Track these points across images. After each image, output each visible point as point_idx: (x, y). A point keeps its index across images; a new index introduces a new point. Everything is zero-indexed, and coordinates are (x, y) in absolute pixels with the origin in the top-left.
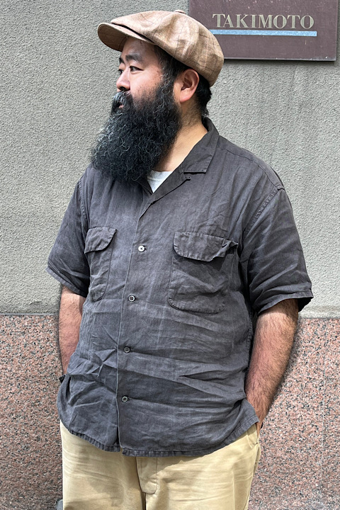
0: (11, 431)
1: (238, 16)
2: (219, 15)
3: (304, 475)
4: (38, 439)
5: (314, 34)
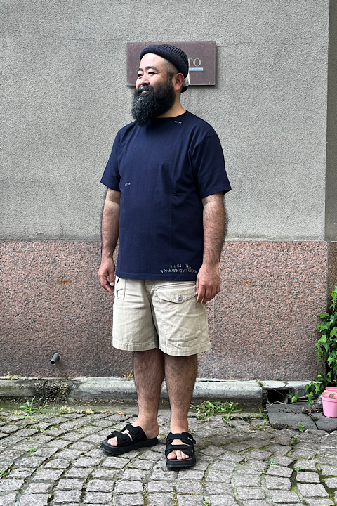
0: (25, 311)
4: (41, 316)
5: (201, 69)
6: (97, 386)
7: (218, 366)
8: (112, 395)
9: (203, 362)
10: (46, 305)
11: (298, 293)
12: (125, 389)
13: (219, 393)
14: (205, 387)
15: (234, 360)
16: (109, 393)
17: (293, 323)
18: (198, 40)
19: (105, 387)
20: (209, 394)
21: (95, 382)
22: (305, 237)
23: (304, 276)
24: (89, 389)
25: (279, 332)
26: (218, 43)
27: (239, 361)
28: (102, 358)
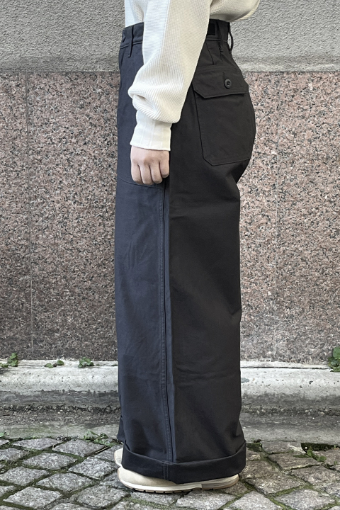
3: (253, 280)
6: (31, 379)
7: (283, 336)
8: (64, 397)
9: (251, 329)
12: (91, 385)
13: (288, 392)
14: (259, 380)
15: (318, 325)
19: (48, 380)
20: (266, 395)
21: (27, 371)
24: (16, 385)
27: (328, 327)
28: (41, 320)
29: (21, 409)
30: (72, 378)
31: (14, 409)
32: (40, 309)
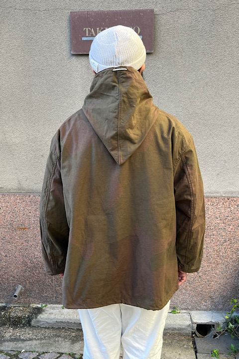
1: (98, 29)
2: (87, 29)
4: (6, 256)
6: (52, 316)
8: (65, 324)
10: (9, 247)
11: (225, 241)
16: (62, 322)
17: (220, 266)
18: (137, 8)
19: (59, 317)
21: (52, 311)
22: (232, 193)
23: (231, 227)
24: (46, 319)
25: (207, 273)
26: (156, 10)
28: (58, 290)
29: (48, 328)
30: (68, 316)
31: (46, 328)
32: (57, 286)
